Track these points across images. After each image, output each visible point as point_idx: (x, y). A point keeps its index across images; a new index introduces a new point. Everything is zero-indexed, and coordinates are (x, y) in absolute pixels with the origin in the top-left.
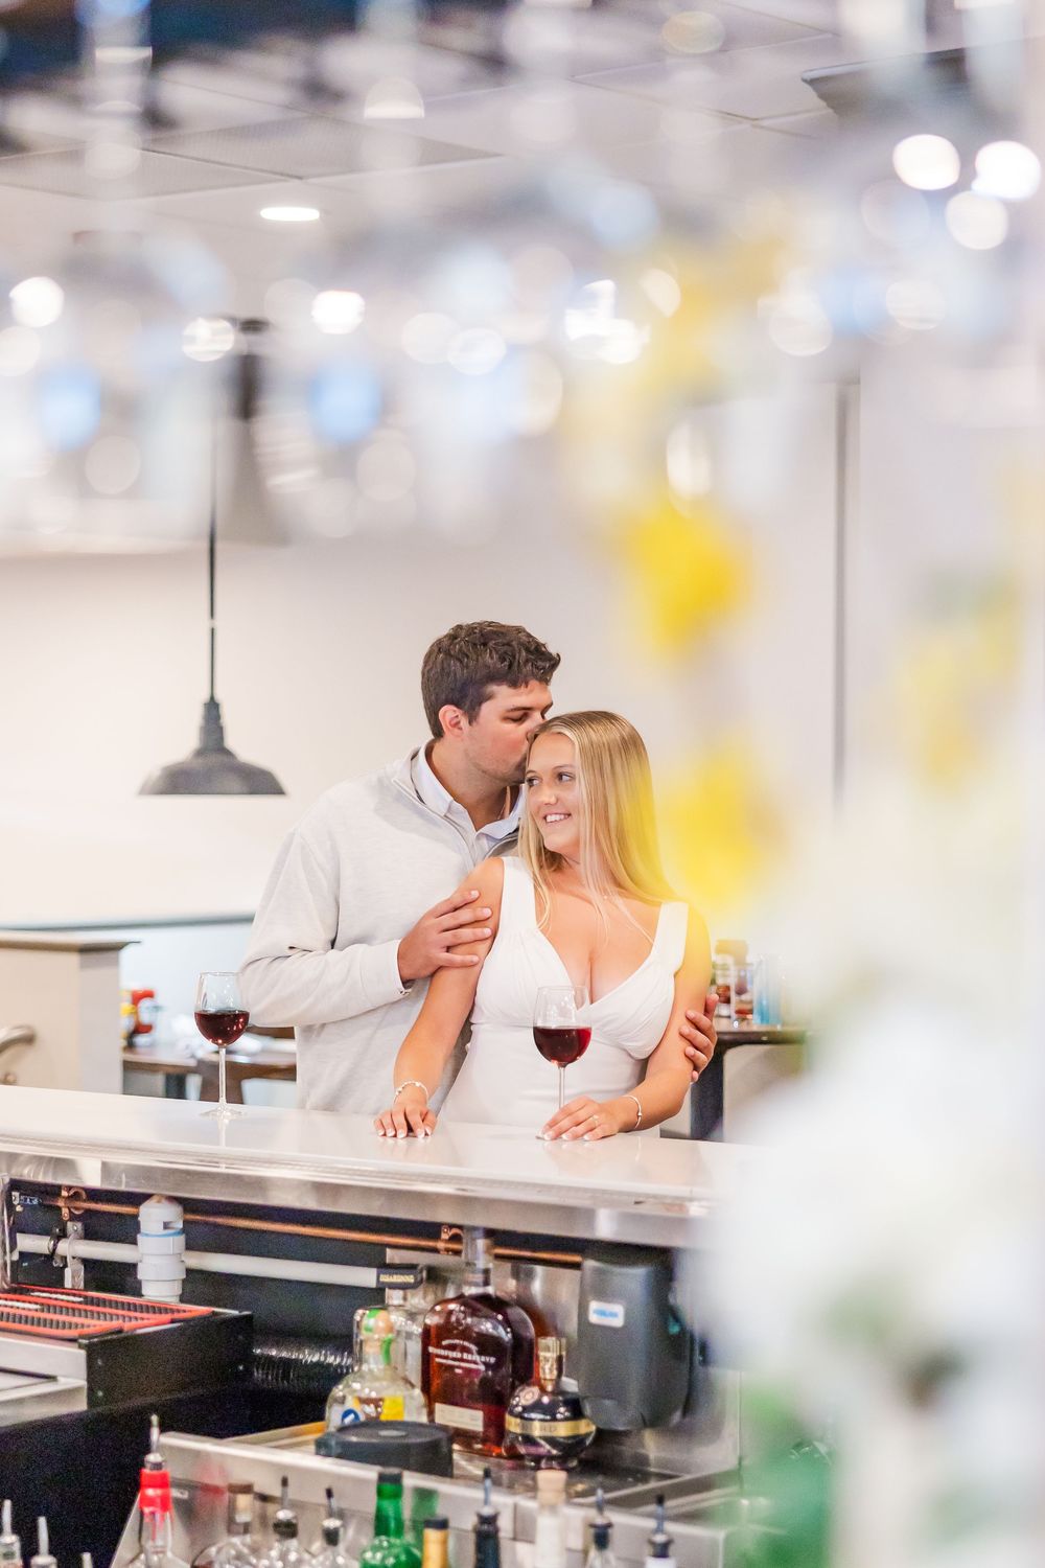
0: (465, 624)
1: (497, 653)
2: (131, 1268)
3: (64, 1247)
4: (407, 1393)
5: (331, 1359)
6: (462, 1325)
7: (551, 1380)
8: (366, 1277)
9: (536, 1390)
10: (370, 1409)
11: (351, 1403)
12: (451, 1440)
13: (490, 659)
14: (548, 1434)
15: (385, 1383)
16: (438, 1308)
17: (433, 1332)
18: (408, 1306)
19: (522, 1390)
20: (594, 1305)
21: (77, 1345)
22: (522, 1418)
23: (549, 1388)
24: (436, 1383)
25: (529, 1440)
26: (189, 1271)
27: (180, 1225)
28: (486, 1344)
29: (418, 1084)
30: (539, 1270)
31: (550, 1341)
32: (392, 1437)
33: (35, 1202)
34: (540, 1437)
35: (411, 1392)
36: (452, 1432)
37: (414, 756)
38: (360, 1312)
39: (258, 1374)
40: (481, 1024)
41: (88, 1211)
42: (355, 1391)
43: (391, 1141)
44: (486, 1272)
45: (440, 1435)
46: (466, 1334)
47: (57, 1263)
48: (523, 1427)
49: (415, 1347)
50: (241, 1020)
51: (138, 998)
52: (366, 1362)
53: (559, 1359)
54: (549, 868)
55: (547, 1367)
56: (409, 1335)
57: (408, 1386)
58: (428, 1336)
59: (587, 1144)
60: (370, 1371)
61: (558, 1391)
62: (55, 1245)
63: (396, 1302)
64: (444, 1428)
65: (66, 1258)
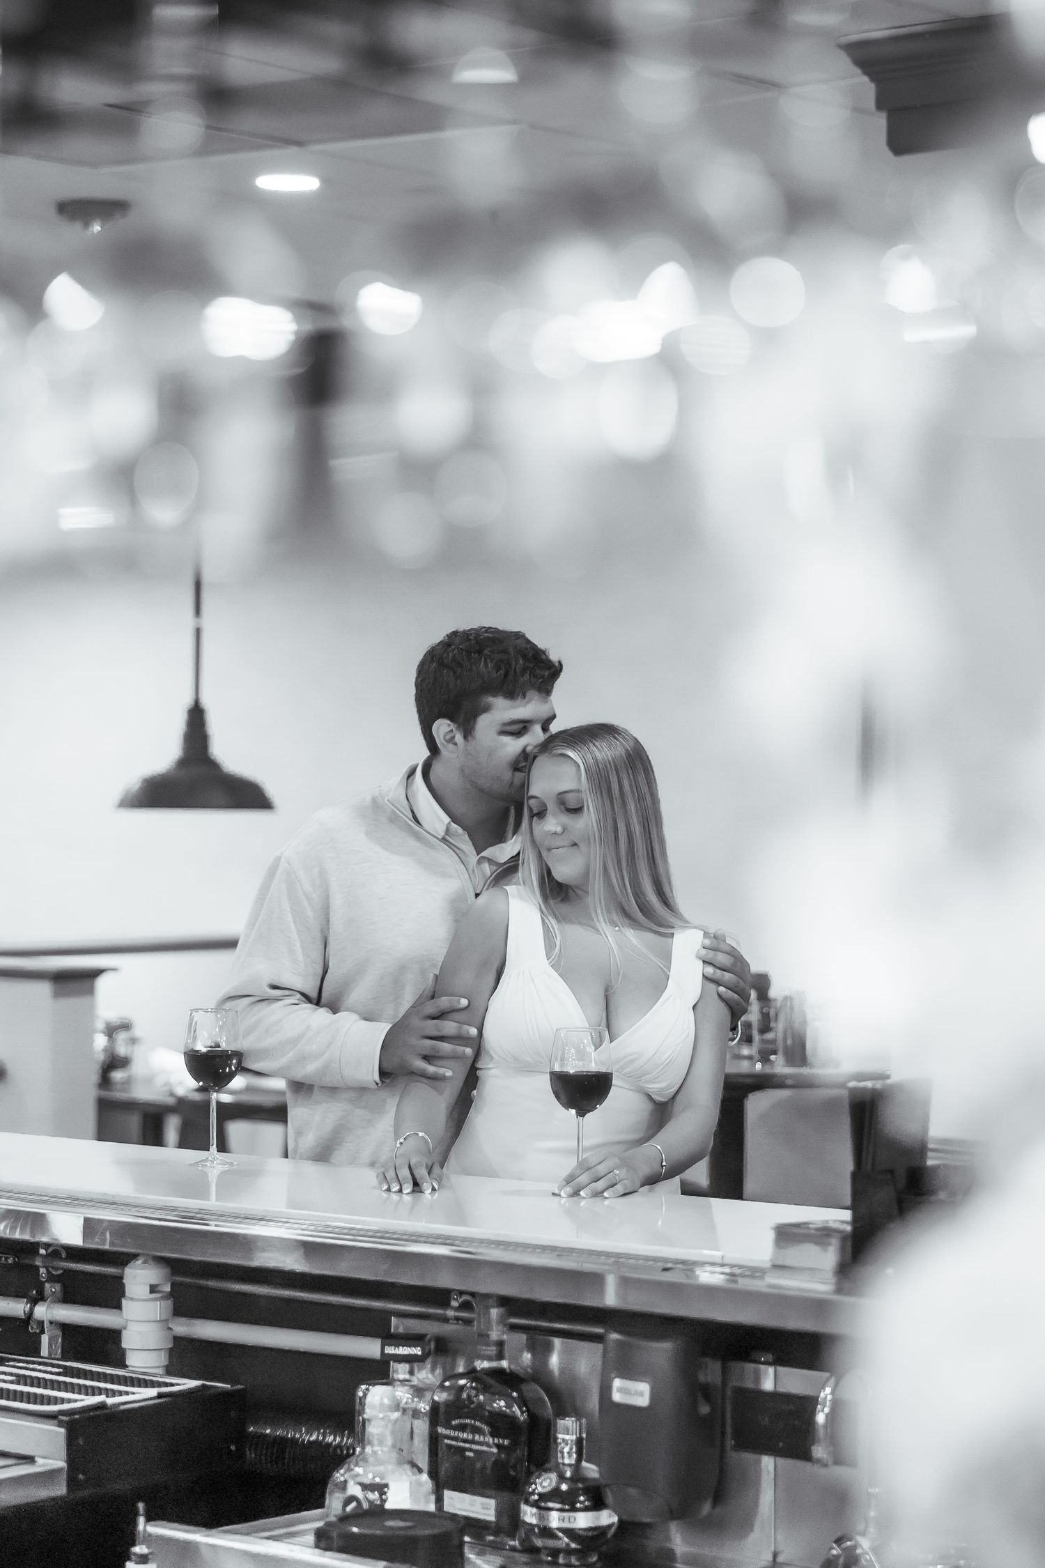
0: (461, 630)
1: (492, 662)
2: (114, 1336)
3: (41, 1311)
4: (414, 1478)
5: (330, 1439)
6: (473, 1402)
7: (570, 1465)
8: (369, 1348)
9: (554, 1476)
10: (374, 1496)
11: (354, 1490)
12: (462, 1532)
13: (485, 668)
14: (566, 1525)
15: (390, 1467)
16: (447, 1384)
17: (442, 1409)
18: (415, 1381)
19: (538, 1477)
20: (617, 1383)
21: (56, 1422)
22: (539, 1508)
23: (568, 1474)
24: (445, 1468)
25: (547, 1532)
26: (178, 1340)
27: (168, 1288)
28: (500, 1424)
29: (421, 1134)
30: (557, 1342)
31: (569, 1422)
32: (400, 1529)
33: (10, 1261)
34: (558, 1529)
35: (418, 1477)
36: (463, 1522)
37: (411, 773)
38: (363, 1387)
39: (250, 1455)
40: (490, 1069)
41: (68, 1272)
42: (357, 1475)
43: (395, 1197)
44: (500, 1344)
45: (449, 1526)
46: (478, 1412)
47: (33, 1328)
48: (541, 1518)
49: (422, 1427)
50: (234, 1061)
51: (111, 1031)
52: (370, 1443)
53: (579, 1442)
54: (554, 898)
55: (566, 1450)
56: (416, 1414)
57: (415, 1470)
58: (436, 1416)
59: (607, 1202)
60: (375, 1453)
61: (578, 1476)
62: (32, 1310)
63: (401, 1377)
64: (454, 1517)
65: (43, 1322)
